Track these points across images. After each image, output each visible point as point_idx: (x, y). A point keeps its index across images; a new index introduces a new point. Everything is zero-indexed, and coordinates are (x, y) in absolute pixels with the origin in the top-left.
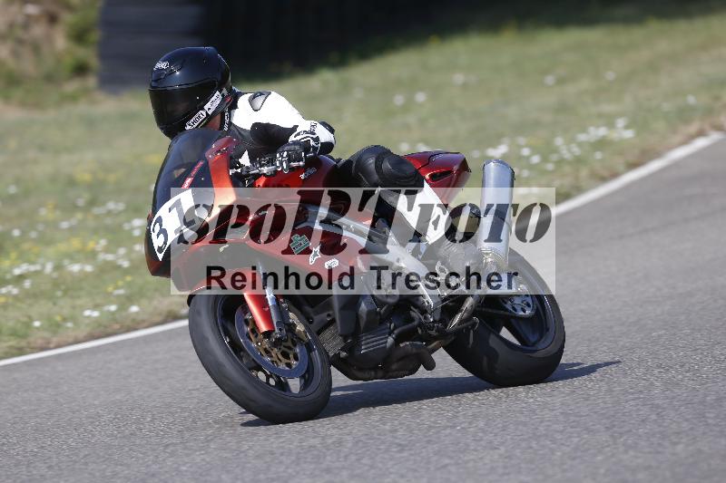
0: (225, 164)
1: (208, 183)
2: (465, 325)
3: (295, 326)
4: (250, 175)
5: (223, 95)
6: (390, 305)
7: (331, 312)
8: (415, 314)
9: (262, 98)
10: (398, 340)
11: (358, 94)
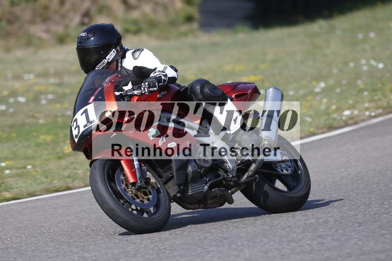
0: (112, 89)
1: (103, 99)
2: (250, 179)
3: (150, 179)
4: (127, 95)
5: (117, 51)
6: (206, 168)
7: (172, 172)
8: (221, 173)
9: (139, 52)
10: (210, 188)
11: (339, 32)
